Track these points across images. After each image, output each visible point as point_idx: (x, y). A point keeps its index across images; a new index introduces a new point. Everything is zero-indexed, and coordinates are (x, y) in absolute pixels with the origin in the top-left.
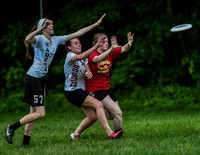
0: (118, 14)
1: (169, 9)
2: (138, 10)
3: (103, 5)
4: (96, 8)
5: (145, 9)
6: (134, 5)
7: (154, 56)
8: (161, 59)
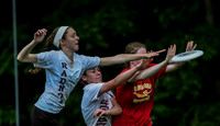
0: (131, 24)
1: (210, 18)
2: (161, 18)
3: (108, 11)
4: (97, 15)
5: (173, 17)
6: (156, 11)
7: (185, 88)
8: (196, 93)
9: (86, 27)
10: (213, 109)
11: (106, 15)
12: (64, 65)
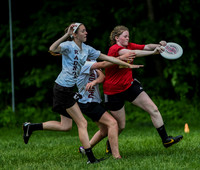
0: (94, 20)
1: (151, 16)
2: (116, 16)
3: (77, 11)
4: (70, 14)
5: (124, 15)
6: (112, 11)
9: (61, 22)
10: (154, 81)
11: (76, 14)
12: (76, 52)
